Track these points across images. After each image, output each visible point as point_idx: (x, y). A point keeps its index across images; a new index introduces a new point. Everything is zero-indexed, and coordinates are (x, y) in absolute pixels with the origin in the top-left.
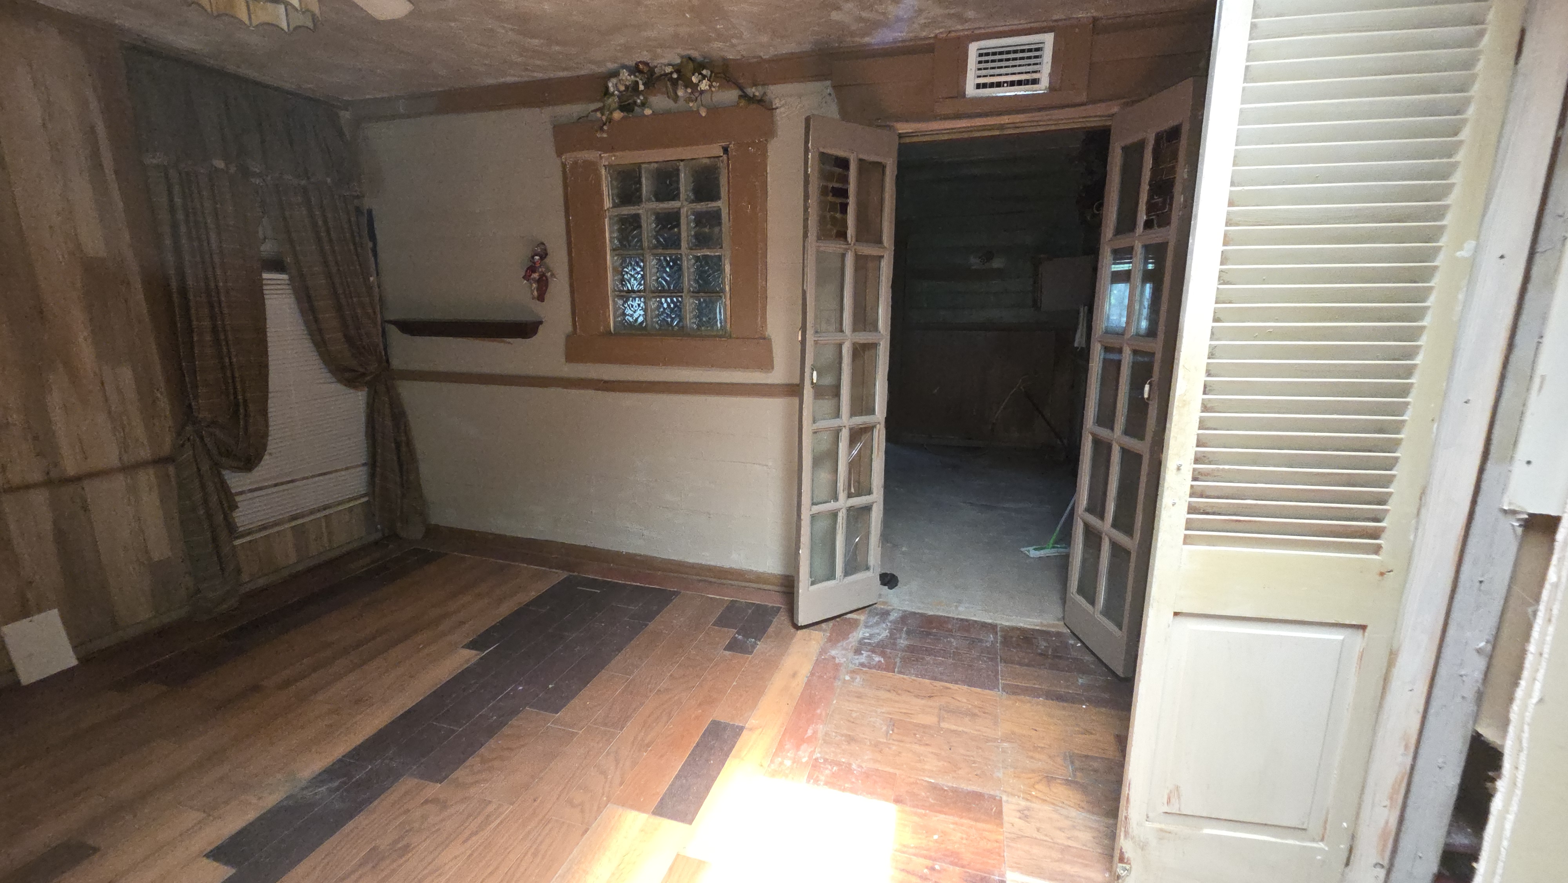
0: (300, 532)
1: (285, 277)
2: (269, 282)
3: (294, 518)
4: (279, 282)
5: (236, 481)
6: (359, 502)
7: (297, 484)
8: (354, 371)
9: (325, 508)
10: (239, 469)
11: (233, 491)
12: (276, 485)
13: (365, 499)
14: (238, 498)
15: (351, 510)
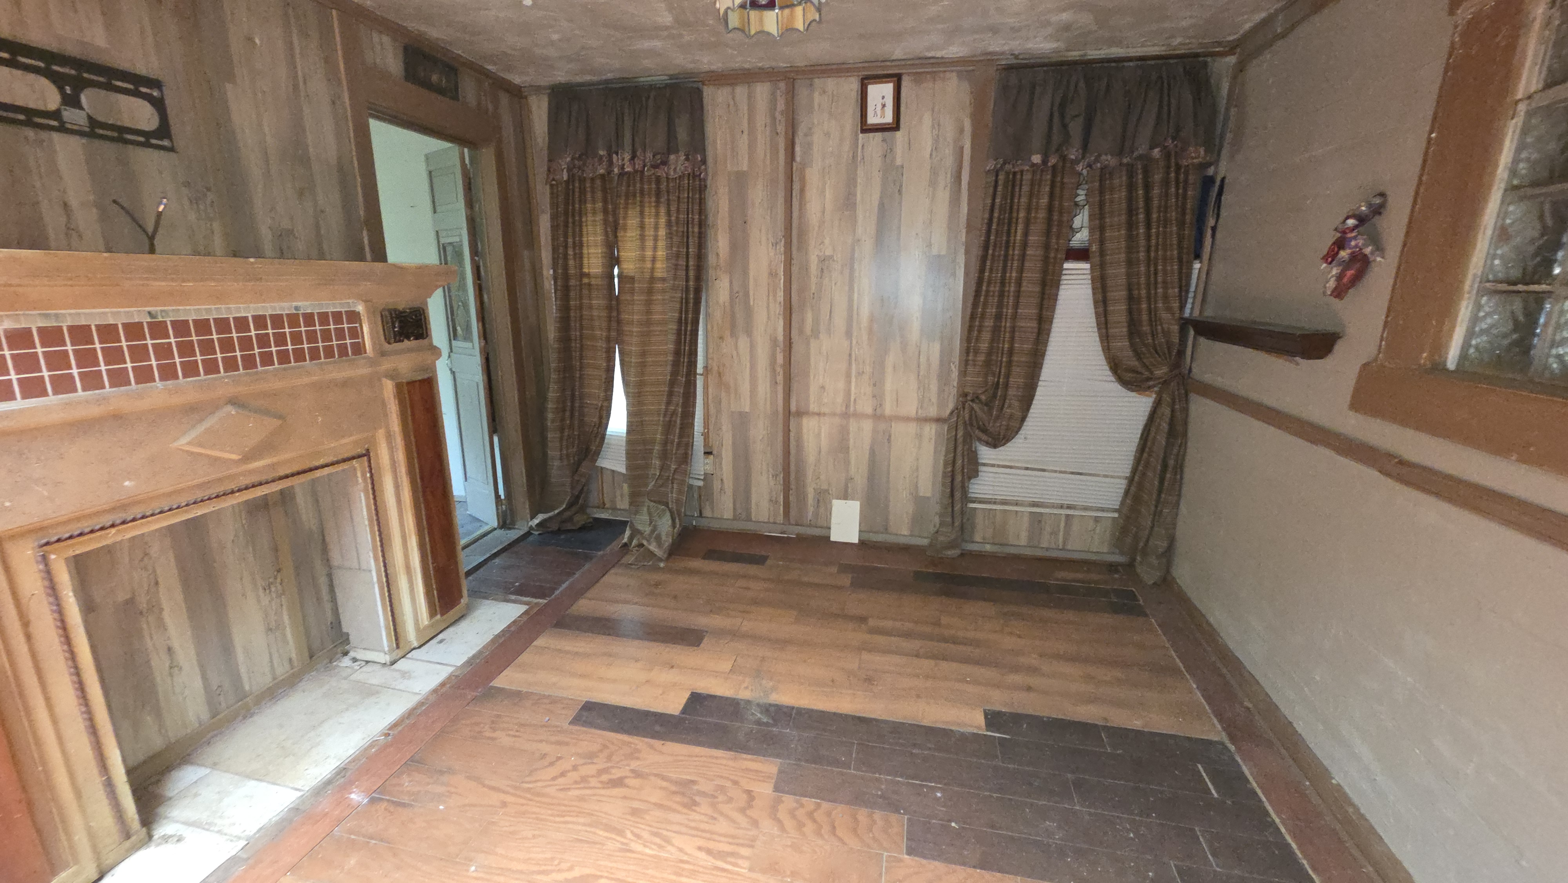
0: (1037, 520)
1: (1087, 266)
2: (1069, 272)
3: (1035, 504)
4: (1079, 272)
5: (986, 453)
6: (1109, 515)
7: (1046, 474)
8: (1137, 372)
9: (1069, 507)
10: (988, 444)
11: (980, 461)
12: (1027, 469)
13: (1116, 515)
14: (981, 468)
15: (1097, 520)
